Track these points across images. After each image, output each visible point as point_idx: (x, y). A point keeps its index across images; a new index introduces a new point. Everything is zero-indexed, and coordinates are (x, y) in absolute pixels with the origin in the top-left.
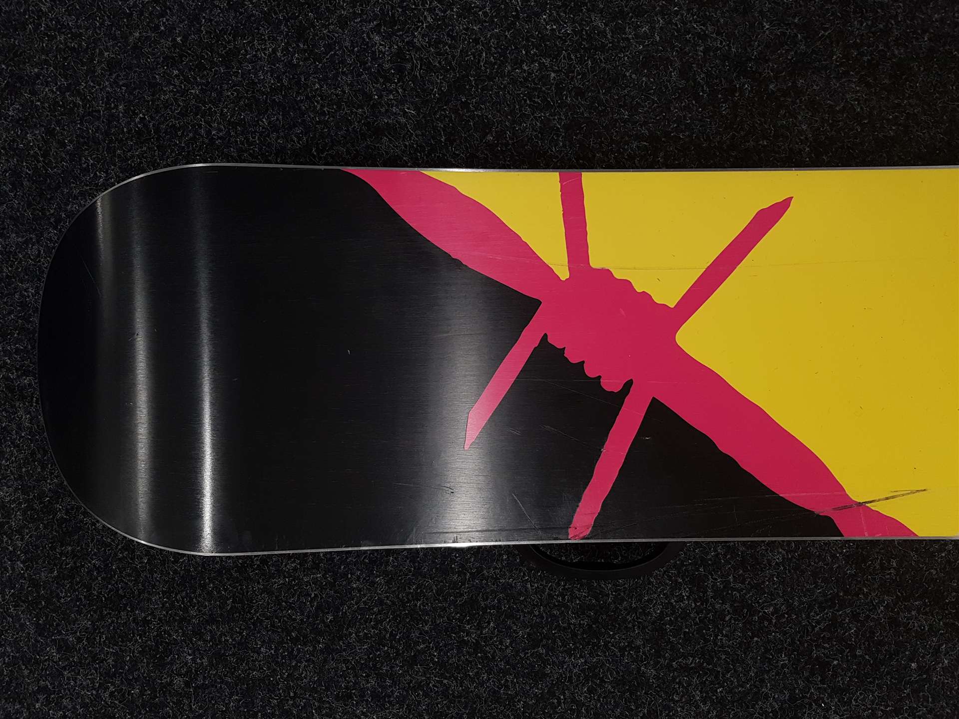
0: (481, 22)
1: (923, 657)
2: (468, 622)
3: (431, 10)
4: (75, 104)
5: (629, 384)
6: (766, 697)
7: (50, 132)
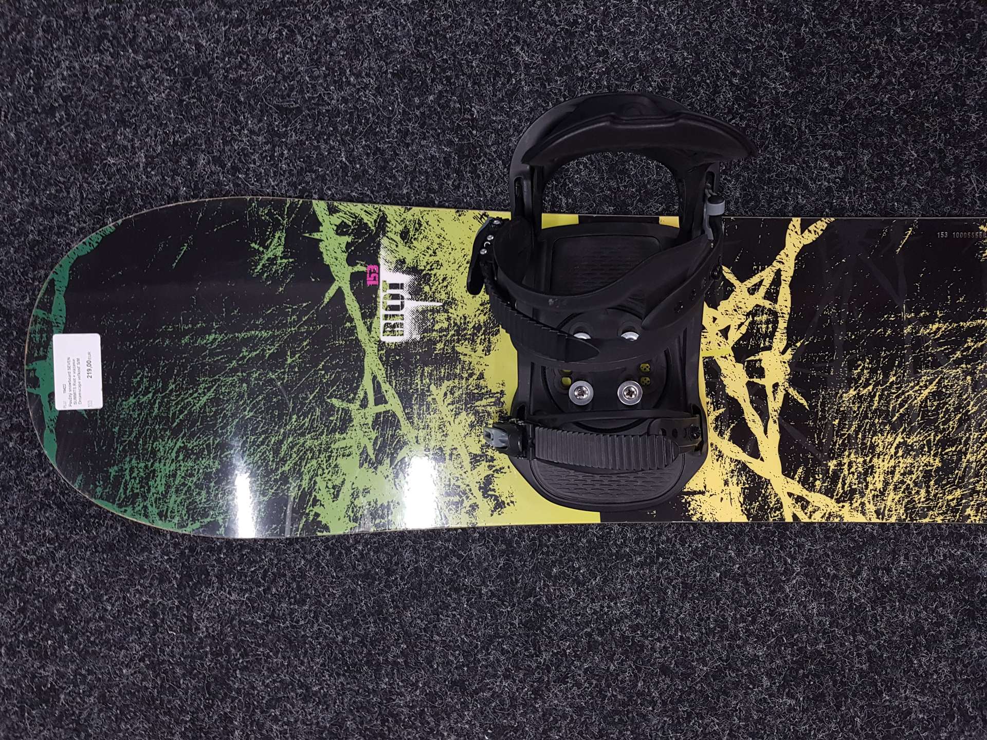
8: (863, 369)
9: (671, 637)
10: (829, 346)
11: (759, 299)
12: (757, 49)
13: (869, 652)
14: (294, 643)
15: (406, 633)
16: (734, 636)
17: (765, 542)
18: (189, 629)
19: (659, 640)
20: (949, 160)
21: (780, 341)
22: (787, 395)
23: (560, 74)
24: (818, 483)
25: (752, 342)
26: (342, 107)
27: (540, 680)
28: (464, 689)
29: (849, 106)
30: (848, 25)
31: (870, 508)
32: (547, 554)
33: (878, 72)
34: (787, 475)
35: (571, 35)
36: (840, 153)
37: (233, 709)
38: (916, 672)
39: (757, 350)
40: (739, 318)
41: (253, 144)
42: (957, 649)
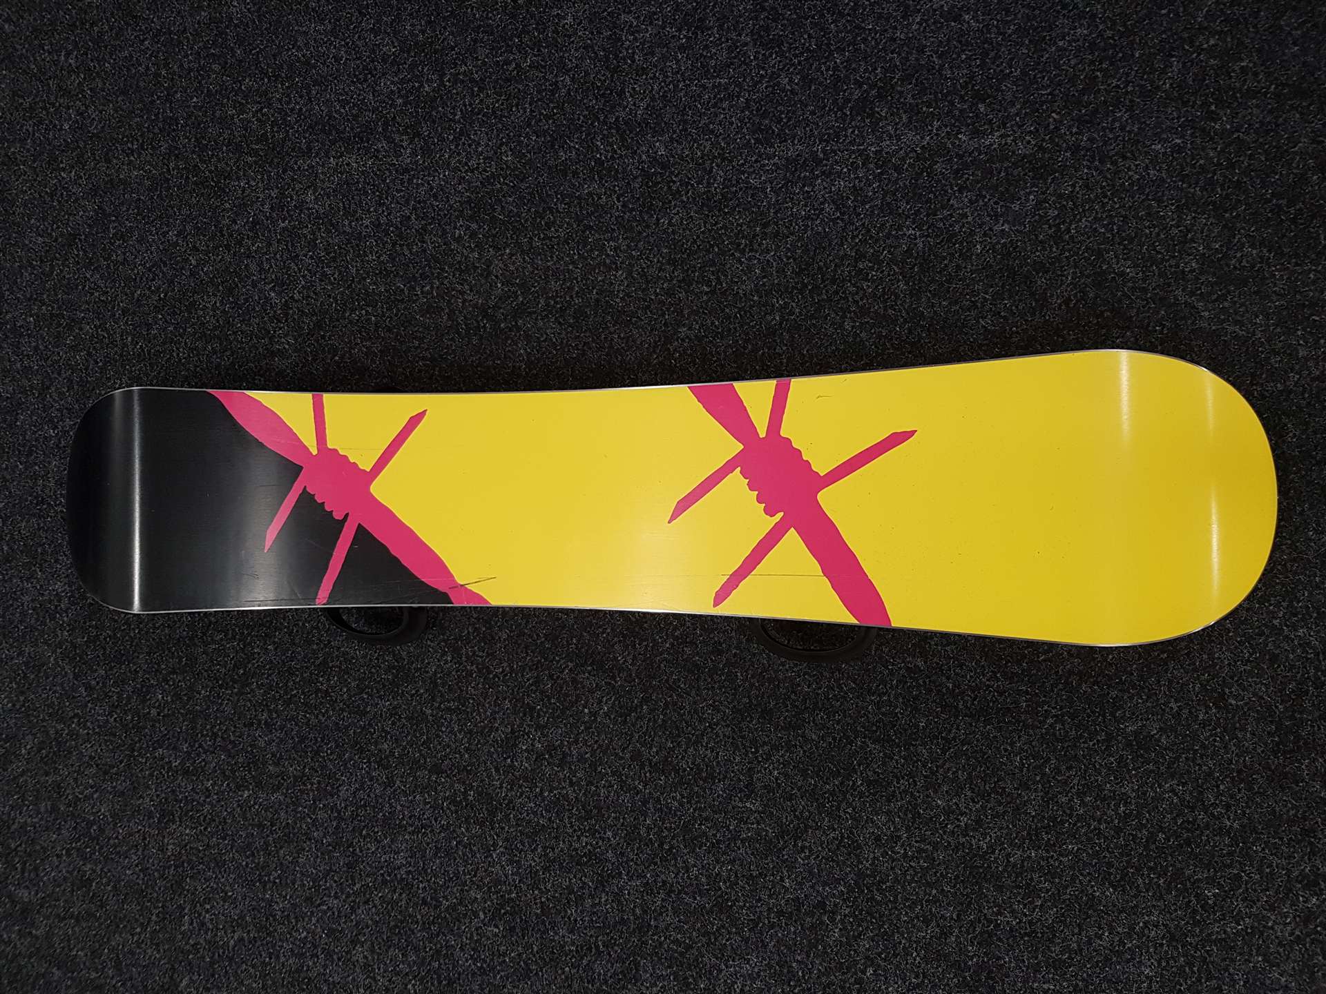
0: (332, 284)
1: (592, 705)
2: (322, 676)
3: (304, 276)
4: (104, 337)
5: (347, 515)
6: (497, 729)
7: (89, 354)
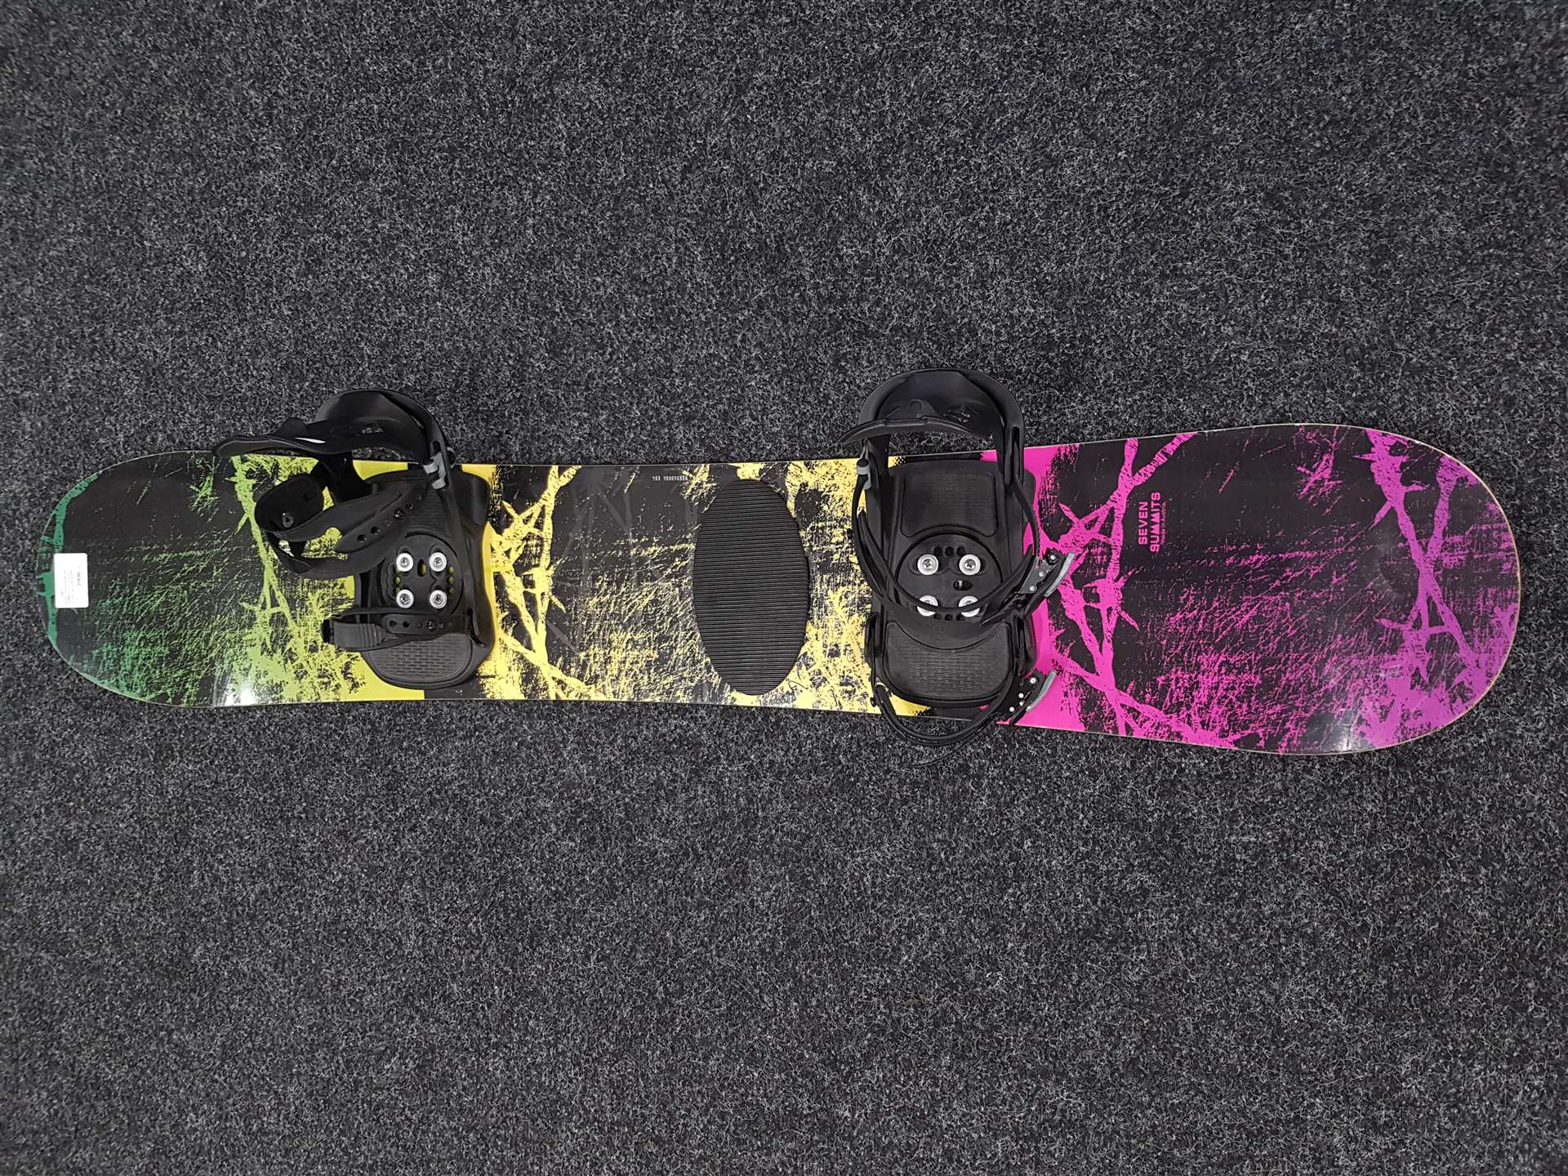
8: (602, 583)
9: (486, 794)
10: (578, 563)
11: (530, 528)
12: (525, 337)
13: (625, 804)
14: (231, 803)
15: (306, 794)
16: (530, 793)
17: (548, 718)
18: (161, 793)
19: (478, 796)
20: (663, 415)
21: (545, 559)
22: (550, 601)
23: (392, 362)
24: (573, 670)
25: (526, 561)
26: (249, 394)
27: (397, 830)
28: (347, 838)
29: (591, 377)
30: (588, 315)
31: (609, 689)
32: (399, 731)
33: (610, 350)
34: (552, 663)
35: (398, 332)
36: (586, 414)
37: (192, 854)
38: (660, 819)
39: (529, 567)
40: (517, 542)
41: (193, 424)
42: (688, 801)
